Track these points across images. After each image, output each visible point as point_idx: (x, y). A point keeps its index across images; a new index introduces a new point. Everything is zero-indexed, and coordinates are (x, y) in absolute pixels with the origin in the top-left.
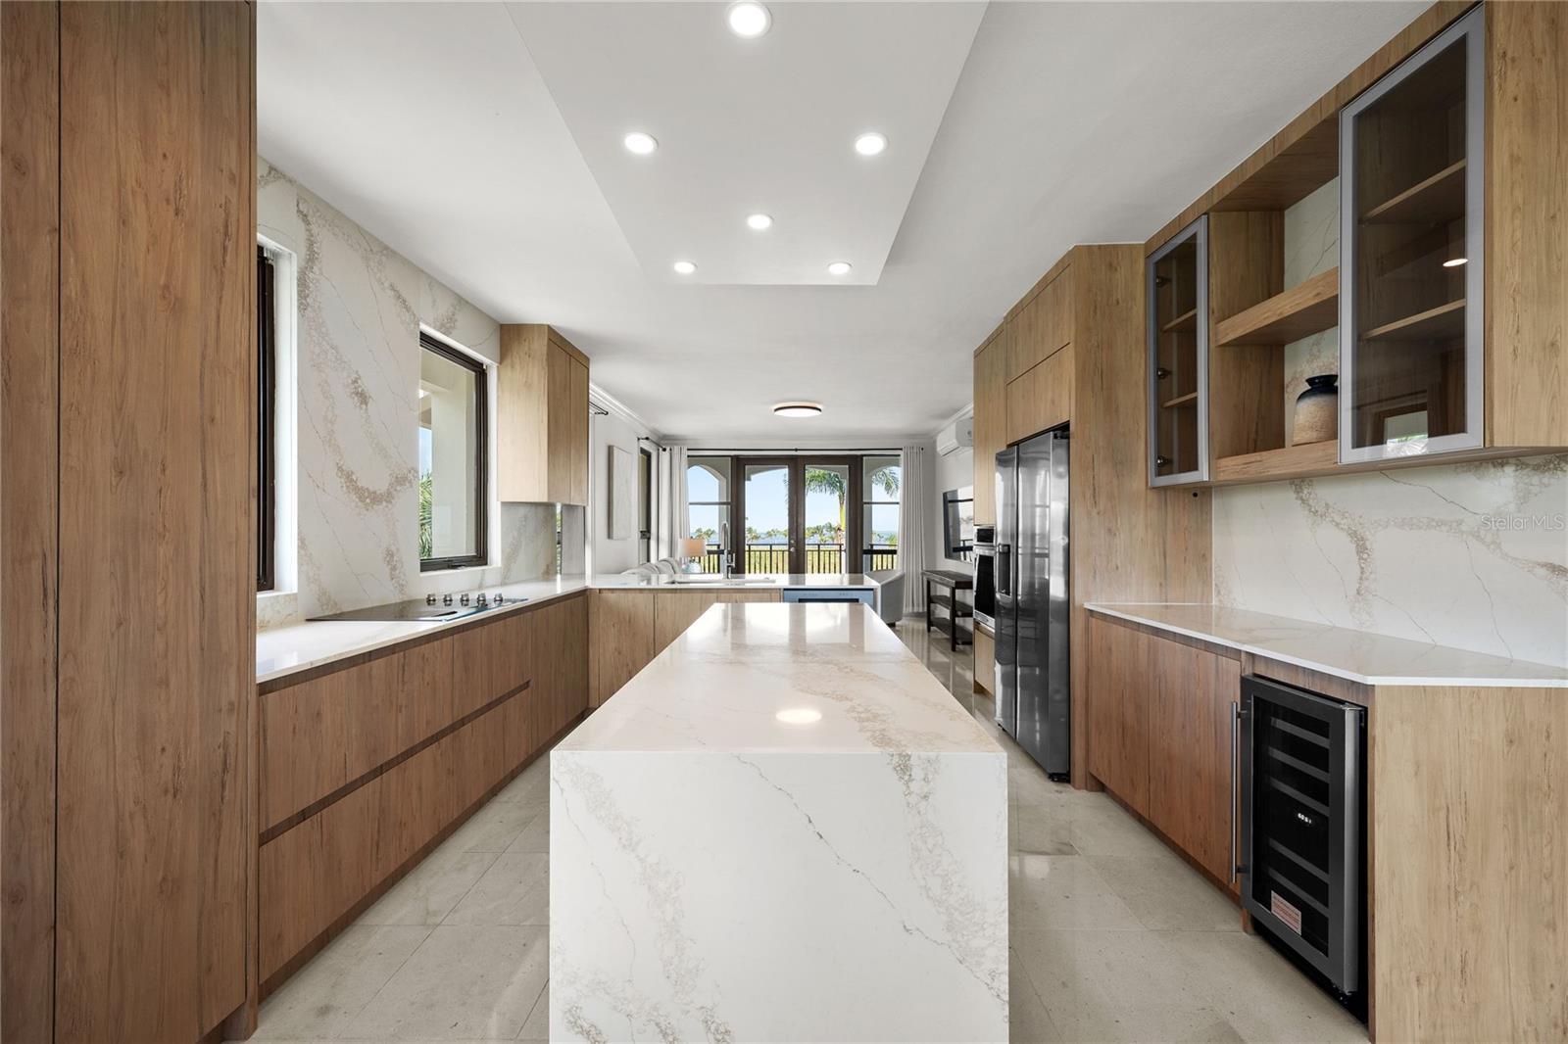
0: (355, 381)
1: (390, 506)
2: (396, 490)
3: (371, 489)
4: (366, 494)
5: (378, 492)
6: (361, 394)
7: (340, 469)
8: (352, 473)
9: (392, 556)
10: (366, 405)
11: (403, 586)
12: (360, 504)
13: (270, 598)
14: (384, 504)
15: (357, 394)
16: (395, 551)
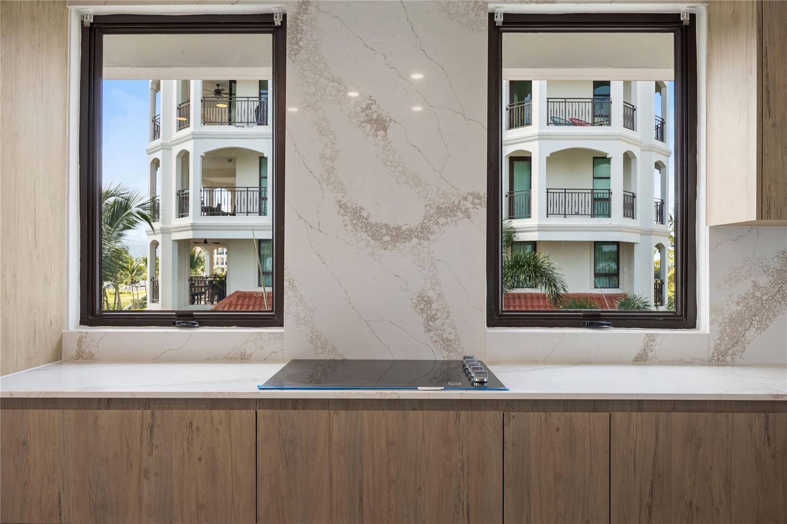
0: (368, 107)
1: (426, 243)
2: (438, 223)
3: (392, 224)
4: (384, 231)
5: (404, 228)
6: (376, 121)
7: (342, 206)
8: (361, 209)
9: (429, 302)
10: (385, 130)
11: (450, 340)
12: (373, 242)
13: (254, 333)
14: (415, 241)
15: (370, 121)
16: (435, 298)
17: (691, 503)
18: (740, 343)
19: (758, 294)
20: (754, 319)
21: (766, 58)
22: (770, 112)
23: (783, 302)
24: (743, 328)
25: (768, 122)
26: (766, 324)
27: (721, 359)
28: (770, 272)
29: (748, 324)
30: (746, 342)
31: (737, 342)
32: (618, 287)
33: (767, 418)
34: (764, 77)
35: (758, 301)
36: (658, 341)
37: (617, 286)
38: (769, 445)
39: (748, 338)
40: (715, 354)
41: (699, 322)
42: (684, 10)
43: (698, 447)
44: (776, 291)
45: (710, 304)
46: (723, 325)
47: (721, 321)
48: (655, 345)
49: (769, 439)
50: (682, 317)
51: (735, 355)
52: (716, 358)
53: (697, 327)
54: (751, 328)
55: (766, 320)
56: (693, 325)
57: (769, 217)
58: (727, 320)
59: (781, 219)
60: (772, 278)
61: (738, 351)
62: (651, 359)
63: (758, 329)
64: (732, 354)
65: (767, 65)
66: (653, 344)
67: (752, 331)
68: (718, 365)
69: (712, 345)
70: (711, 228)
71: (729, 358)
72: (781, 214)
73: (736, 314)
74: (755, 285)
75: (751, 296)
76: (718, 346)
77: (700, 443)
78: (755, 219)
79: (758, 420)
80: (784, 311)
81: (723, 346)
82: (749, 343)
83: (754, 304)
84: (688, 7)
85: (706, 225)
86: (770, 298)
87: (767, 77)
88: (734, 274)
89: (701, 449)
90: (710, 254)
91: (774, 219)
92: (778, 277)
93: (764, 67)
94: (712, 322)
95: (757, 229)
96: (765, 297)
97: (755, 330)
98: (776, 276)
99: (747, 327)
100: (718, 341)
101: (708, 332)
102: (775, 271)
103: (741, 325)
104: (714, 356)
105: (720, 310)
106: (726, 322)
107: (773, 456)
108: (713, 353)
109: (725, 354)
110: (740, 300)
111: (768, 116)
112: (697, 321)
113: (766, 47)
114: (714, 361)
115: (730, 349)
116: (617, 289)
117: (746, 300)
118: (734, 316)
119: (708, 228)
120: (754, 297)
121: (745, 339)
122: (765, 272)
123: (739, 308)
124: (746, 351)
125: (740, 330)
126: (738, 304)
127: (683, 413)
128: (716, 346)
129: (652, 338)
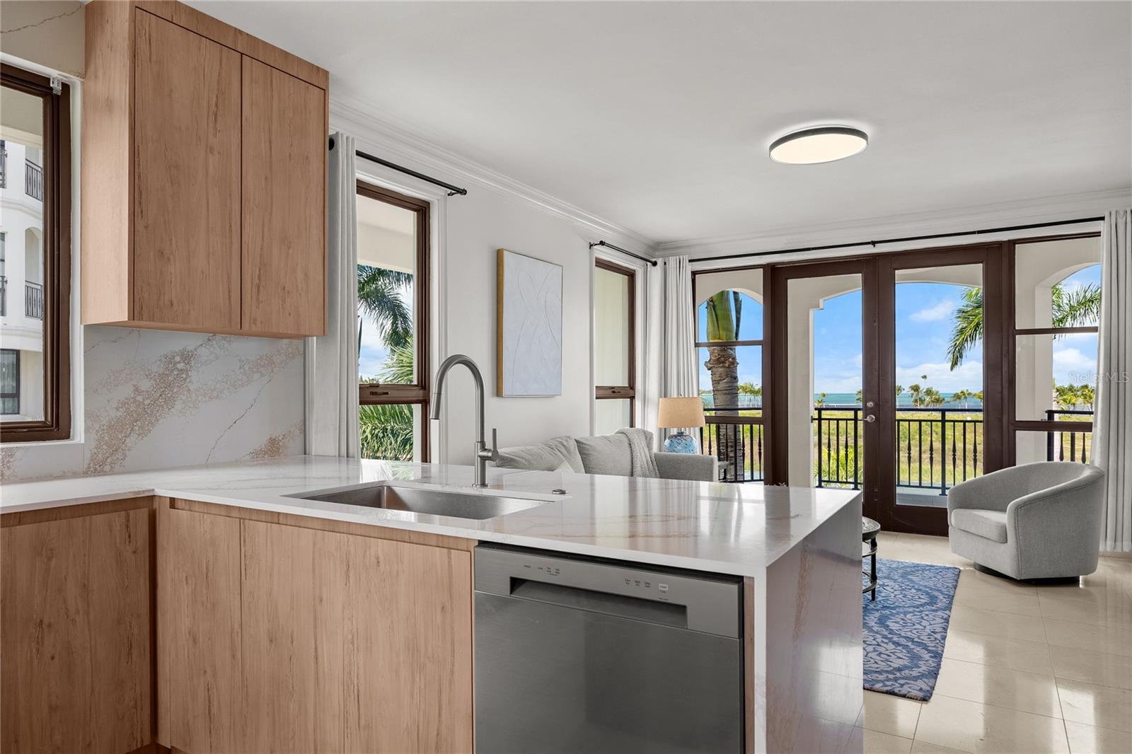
17: (41, 621)
18: (120, 450)
19: (140, 398)
20: (135, 424)
21: (138, 157)
22: (142, 212)
23: (165, 407)
24: (123, 435)
25: (140, 225)
26: (149, 429)
27: (99, 469)
28: (152, 376)
29: (129, 429)
30: (127, 449)
31: (116, 450)
32: (18, 413)
33: (128, 516)
34: (136, 177)
35: (139, 405)
36: (18, 455)
37: (16, 412)
38: (130, 542)
39: (129, 445)
40: (92, 465)
41: (73, 431)
42: (54, 76)
43: (50, 559)
44: (158, 395)
45: (85, 410)
46: (101, 433)
47: (98, 428)
48: (14, 461)
49: (129, 537)
50: (52, 426)
51: (114, 463)
52: (92, 469)
53: (71, 437)
54: (132, 434)
55: (148, 425)
56: (67, 436)
57: (141, 318)
58: (105, 428)
59: (153, 321)
60: (154, 382)
61: (118, 459)
62: (9, 478)
63: (139, 435)
64: (111, 463)
65: (139, 165)
66: (11, 460)
67: (133, 437)
68: (94, 476)
69: (88, 455)
70: (85, 326)
71: (107, 468)
72: (154, 316)
73: (115, 420)
74: (137, 389)
75: (132, 400)
76: (95, 456)
77: (52, 553)
78: (127, 320)
79: (118, 519)
80: (166, 416)
81: (100, 456)
82: (129, 450)
83: (134, 409)
84: (59, 75)
85: (81, 323)
86: (152, 402)
87: (139, 177)
88: (113, 378)
89: (54, 560)
90: (84, 356)
91: (146, 321)
92: (160, 381)
93: (136, 166)
94: (87, 430)
95: (139, 331)
96: (147, 402)
97: (136, 436)
98: (158, 380)
99: (128, 433)
100: (96, 450)
101: (83, 442)
102: (157, 374)
103: (121, 432)
104: (89, 468)
105: (97, 416)
106: (104, 430)
107: (134, 552)
108: (89, 464)
109: (103, 464)
110: (120, 406)
111: (140, 217)
112: (71, 430)
113: (138, 146)
114: (89, 472)
115: (108, 457)
116: (17, 415)
117: (126, 406)
118: (113, 422)
119: (82, 326)
120: (135, 401)
121: (126, 446)
122: (147, 376)
123: (119, 414)
124: (127, 458)
125: (120, 437)
126: (117, 409)
127: (31, 525)
128: (92, 456)
129: (10, 454)
